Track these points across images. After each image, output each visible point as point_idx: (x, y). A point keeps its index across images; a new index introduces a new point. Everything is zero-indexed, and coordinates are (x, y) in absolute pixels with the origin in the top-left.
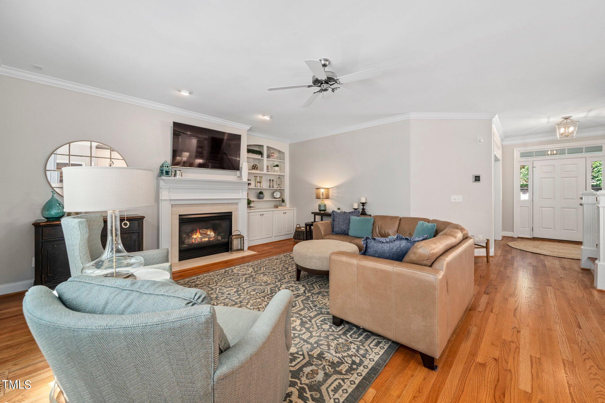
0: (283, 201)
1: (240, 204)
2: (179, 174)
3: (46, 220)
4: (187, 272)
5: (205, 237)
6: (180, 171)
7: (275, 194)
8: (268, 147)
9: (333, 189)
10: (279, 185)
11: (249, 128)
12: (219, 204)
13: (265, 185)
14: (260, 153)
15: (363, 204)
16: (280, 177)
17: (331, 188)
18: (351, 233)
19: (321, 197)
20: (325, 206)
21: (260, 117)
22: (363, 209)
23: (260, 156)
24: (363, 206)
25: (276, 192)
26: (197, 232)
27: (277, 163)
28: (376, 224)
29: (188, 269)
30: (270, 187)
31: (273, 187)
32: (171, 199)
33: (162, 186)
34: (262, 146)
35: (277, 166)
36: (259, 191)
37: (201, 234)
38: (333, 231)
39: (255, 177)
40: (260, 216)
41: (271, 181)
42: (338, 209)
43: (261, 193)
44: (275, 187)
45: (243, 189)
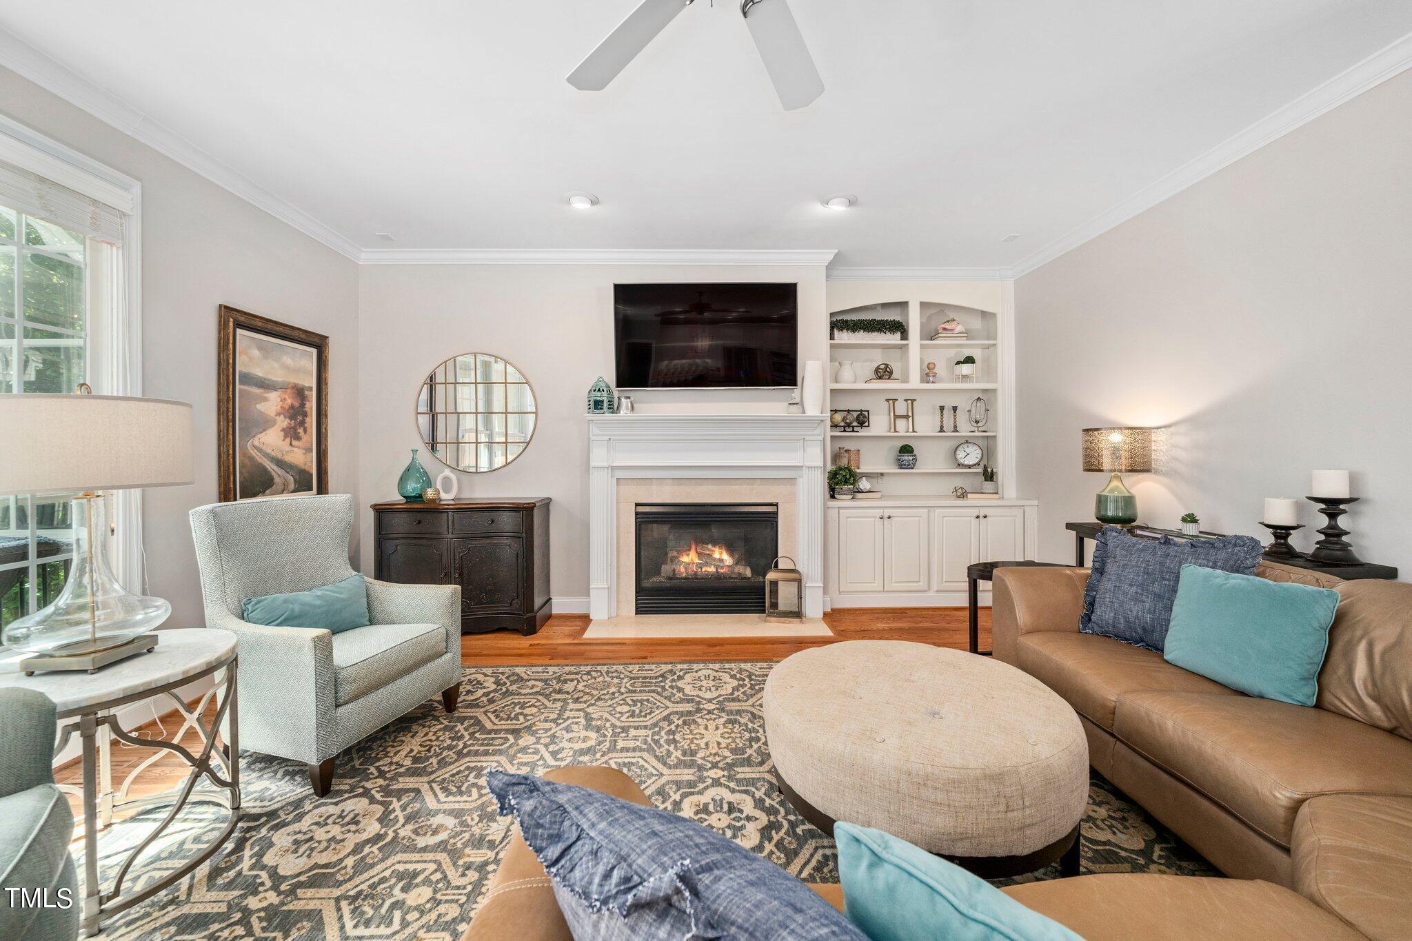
0: (989, 476)
1: (800, 481)
2: (627, 405)
3: (405, 500)
4: (596, 647)
5: (707, 564)
6: (629, 398)
7: (960, 454)
8: (923, 305)
9: (1172, 429)
10: (977, 422)
11: (831, 257)
12: (739, 481)
13: (926, 423)
14: (899, 328)
15: (1332, 506)
16: (985, 398)
17: (1165, 427)
18: (1174, 649)
19: (1107, 463)
20: (1129, 501)
21: (819, 210)
22: (1333, 534)
23: (899, 334)
24: (1332, 516)
25: (965, 446)
26: (689, 550)
27: (967, 352)
28: (1359, 633)
29: (599, 641)
30: (942, 430)
31: (956, 430)
32: (614, 465)
33: (594, 435)
34: (903, 305)
35: (970, 360)
36: (900, 444)
37: (699, 555)
38: (1087, 619)
39: (888, 400)
40: (878, 520)
41: (948, 414)
42: (1184, 520)
43: (906, 449)
44: (965, 429)
45: (807, 438)
